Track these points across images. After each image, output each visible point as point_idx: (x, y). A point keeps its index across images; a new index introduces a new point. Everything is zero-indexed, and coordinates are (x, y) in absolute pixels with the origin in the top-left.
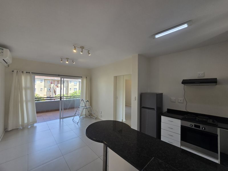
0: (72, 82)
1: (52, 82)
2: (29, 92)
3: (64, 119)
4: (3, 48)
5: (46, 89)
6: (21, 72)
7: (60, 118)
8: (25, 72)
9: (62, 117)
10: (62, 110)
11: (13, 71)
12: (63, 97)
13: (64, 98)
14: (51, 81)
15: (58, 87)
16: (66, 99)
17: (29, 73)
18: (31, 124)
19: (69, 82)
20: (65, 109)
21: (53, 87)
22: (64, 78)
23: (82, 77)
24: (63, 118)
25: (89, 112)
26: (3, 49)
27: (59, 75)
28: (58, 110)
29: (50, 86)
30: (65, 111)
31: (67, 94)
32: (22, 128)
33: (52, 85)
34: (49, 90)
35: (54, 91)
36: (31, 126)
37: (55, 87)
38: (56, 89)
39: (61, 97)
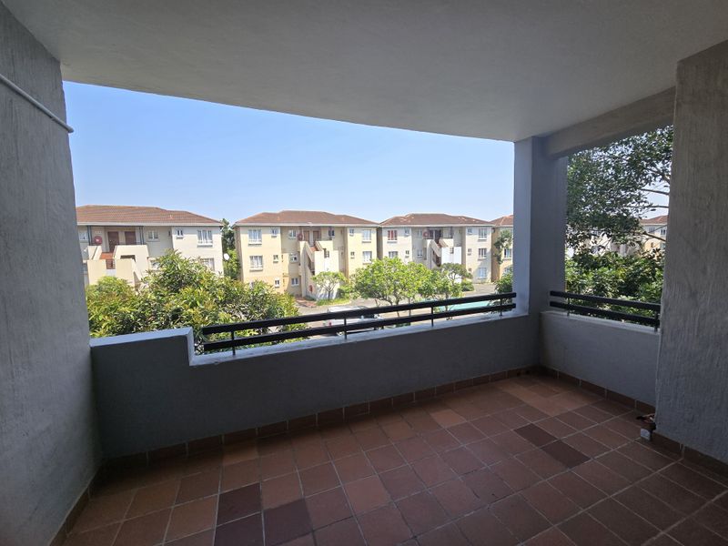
1: (301, 234)
5: (286, 256)
14: (298, 232)
15: (317, 250)
21: (304, 251)
29: (297, 246)
33: (302, 244)
34: (295, 260)
35: (307, 263)
37: (310, 249)
38: (313, 255)
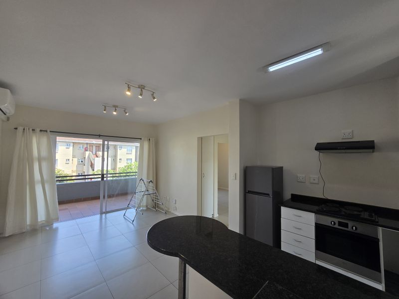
0: (123, 147)
2: (44, 165)
3: (108, 215)
5: (76, 160)
6: (31, 129)
7: (102, 213)
8: (38, 129)
9: (104, 210)
10: (104, 197)
11: (16, 129)
12: (107, 174)
13: (109, 175)
15: (97, 157)
16: (112, 178)
17: (46, 131)
19: (118, 147)
20: (109, 197)
21: (89, 157)
22: (108, 141)
23: (141, 139)
24: (107, 212)
27: (100, 136)
28: (98, 198)
29: (84, 154)
30: (109, 200)
31: (114, 169)
33: (87, 153)
34: (82, 161)
35: (90, 164)
37: (93, 156)
38: (94, 159)
39: (103, 175)
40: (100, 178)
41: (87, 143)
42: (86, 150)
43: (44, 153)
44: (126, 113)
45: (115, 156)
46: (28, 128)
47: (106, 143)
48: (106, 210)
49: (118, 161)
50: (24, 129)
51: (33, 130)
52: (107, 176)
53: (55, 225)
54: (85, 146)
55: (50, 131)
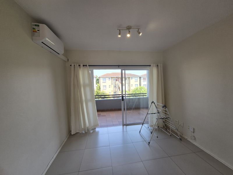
2: (88, 89)
3: (128, 127)
4: (38, 24)
6: (78, 65)
7: (123, 125)
8: (82, 65)
9: (125, 123)
10: (124, 109)
11: (71, 65)
12: (125, 94)
13: (126, 95)
16: (128, 98)
17: (86, 65)
18: (93, 128)
20: (128, 109)
21: (118, 84)
22: (125, 70)
23: (150, 66)
24: (127, 125)
25: (164, 122)
26: (38, 26)
27: (119, 66)
30: (128, 112)
31: (129, 90)
32: (84, 132)
34: (115, 86)
36: (93, 131)
39: (123, 97)
40: (121, 97)
41: (117, 77)
42: (116, 81)
43: (87, 81)
44: (139, 33)
45: (129, 83)
46: (76, 64)
47: (123, 71)
48: (126, 122)
49: (131, 85)
50: (74, 65)
51: (79, 65)
52: (125, 95)
53: (97, 129)
54: (116, 79)
55: (89, 66)
